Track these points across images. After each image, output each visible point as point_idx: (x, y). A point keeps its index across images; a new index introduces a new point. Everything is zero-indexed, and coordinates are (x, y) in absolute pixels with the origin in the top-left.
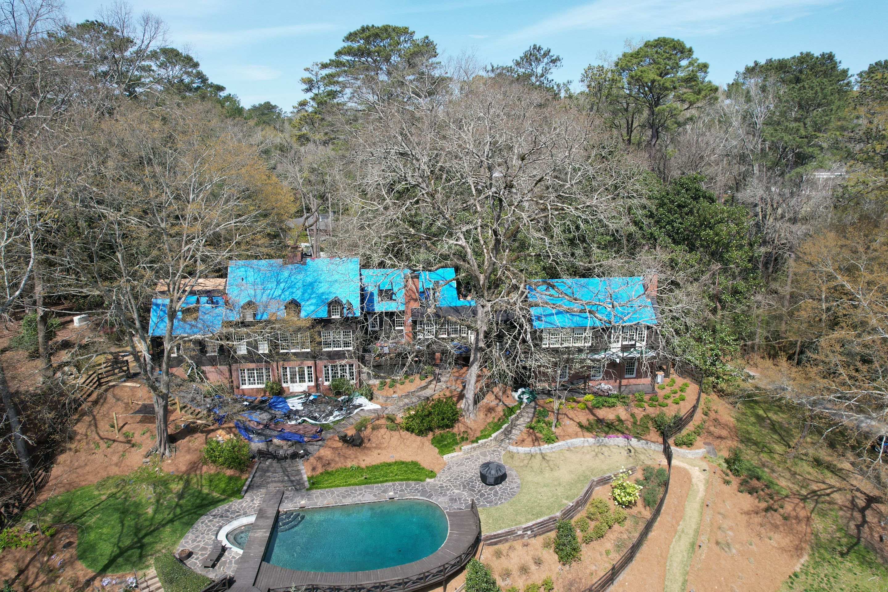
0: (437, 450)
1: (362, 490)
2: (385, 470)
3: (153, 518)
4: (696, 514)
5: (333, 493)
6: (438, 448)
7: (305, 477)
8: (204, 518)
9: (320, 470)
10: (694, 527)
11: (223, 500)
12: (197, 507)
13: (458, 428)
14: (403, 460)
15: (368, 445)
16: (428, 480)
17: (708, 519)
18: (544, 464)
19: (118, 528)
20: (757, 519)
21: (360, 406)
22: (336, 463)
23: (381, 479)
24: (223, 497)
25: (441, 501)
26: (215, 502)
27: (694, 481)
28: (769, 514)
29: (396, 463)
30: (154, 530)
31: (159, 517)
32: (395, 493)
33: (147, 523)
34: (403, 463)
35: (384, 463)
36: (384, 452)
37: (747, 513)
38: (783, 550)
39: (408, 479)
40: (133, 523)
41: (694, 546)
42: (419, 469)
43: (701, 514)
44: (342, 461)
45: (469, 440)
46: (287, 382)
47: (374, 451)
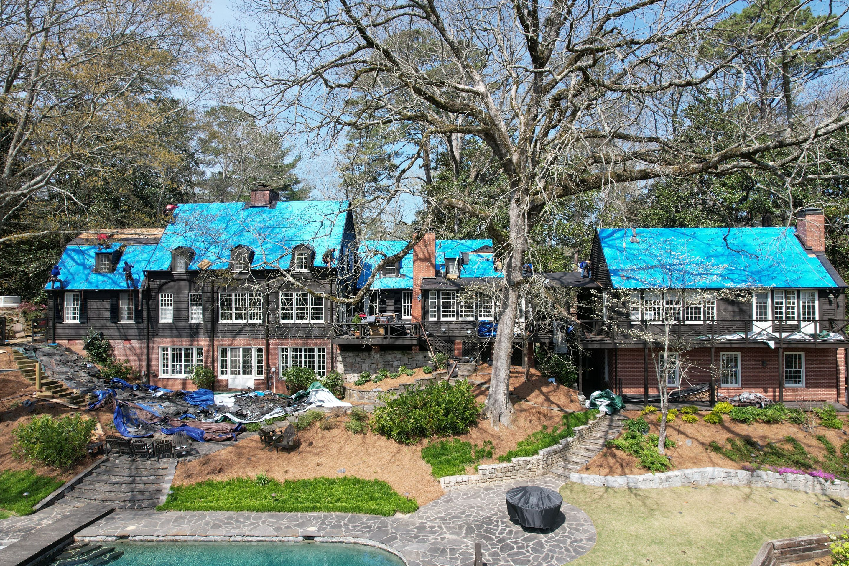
0: (429, 468)
2: (319, 490)
6: (433, 465)
7: (167, 487)
13: (475, 436)
14: (359, 477)
15: (306, 450)
16: (399, 515)
21: (318, 402)
29: (345, 479)
32: (321, 530)
34: (357, 481)
35: (323, 478)
36: (328, 461)
39: (357, 510)
42: (386, 494)
44: (246, 470)
45: (495, 456)
46: (226, 373)
47: (312, 460)
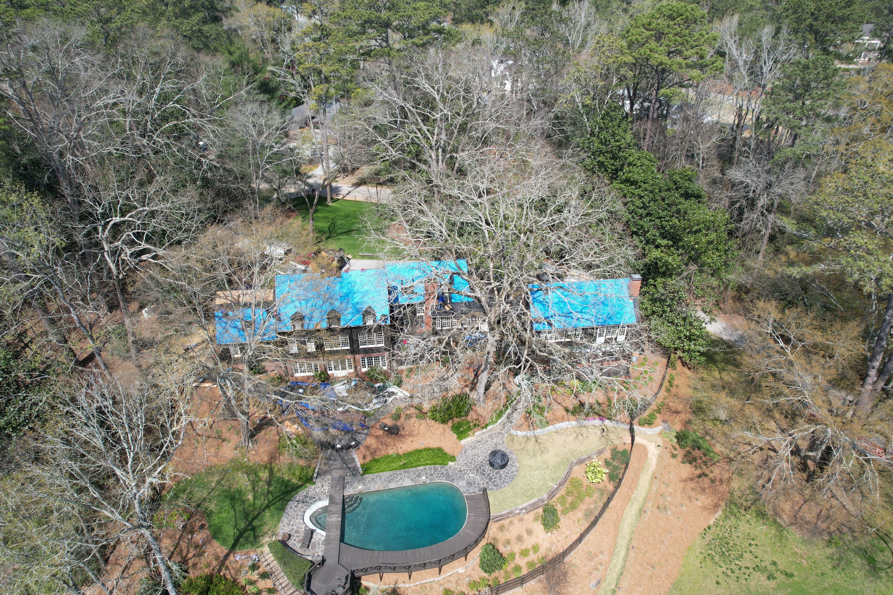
0: (455, 436)
1: (401, 474)
2: (417, 455)
3: (254, 504)
4: (647, 484)
5: (381, 478)
6: (457, 434)
7: (359, 464)
8: (291, 503)
9: (369, 459)
10: (644, 495)
11: (301, 486)
12: (284, 493)
13: (472, 416)
14: (431, 446)
15: (403, 433)
16: (450, 463)
17: (654, 488)
18: (537, 447)
19: (232, 513)
20: (691, 485)
22: (380, 450)
23: (415, 464)
24: (300, 483)
25: (461, 485)
26: (296, 489)
27: (650, 455)
28: (701, 479)
29: (425, 449)
30: (258, 515)
31: (258, 503)
32: (427, 477)
33: (251, 508)
34: (430, 449)
35: (417, 449)
36: (415, 439)
37: (685, 481)
38: (705, 508)
39: (435, 464)
40: (241, 508)
41: (642, 511)
42: (443, 454)
43: (651, 485)
45: (480, 426)
46: (332, 370)
47: (408, 439)
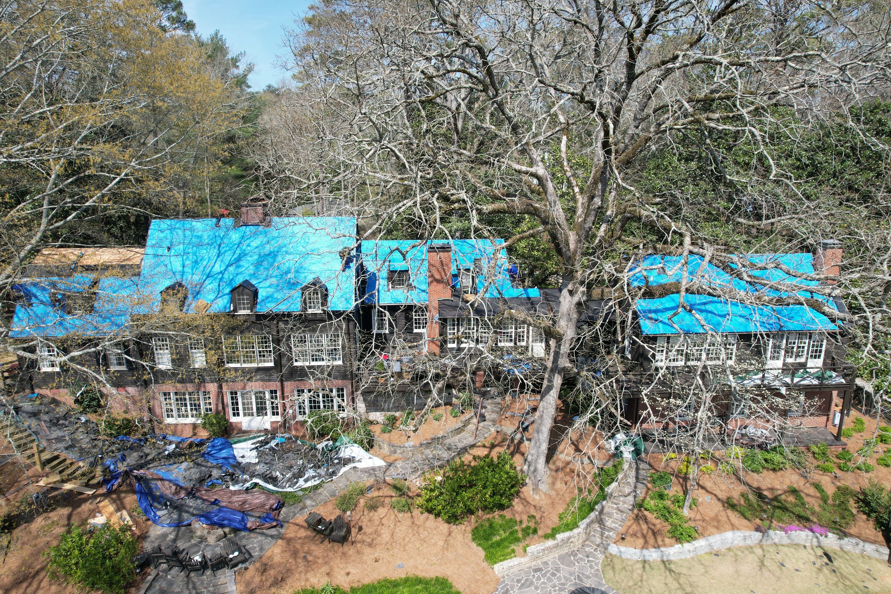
0: (481, 553)
6: (485, 549)
13: (518, 509)
15: (358, 539)
21: (350, 460)
29: (407, 580)
35: (386, 580)
36: (384, 555)
44: (309, 575)
45: (540, 532)
46: (238, 414)
47: (369, 554)
